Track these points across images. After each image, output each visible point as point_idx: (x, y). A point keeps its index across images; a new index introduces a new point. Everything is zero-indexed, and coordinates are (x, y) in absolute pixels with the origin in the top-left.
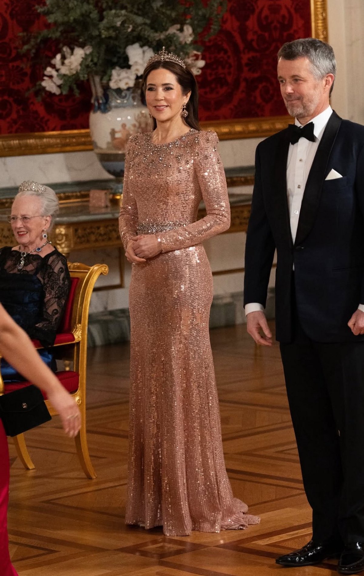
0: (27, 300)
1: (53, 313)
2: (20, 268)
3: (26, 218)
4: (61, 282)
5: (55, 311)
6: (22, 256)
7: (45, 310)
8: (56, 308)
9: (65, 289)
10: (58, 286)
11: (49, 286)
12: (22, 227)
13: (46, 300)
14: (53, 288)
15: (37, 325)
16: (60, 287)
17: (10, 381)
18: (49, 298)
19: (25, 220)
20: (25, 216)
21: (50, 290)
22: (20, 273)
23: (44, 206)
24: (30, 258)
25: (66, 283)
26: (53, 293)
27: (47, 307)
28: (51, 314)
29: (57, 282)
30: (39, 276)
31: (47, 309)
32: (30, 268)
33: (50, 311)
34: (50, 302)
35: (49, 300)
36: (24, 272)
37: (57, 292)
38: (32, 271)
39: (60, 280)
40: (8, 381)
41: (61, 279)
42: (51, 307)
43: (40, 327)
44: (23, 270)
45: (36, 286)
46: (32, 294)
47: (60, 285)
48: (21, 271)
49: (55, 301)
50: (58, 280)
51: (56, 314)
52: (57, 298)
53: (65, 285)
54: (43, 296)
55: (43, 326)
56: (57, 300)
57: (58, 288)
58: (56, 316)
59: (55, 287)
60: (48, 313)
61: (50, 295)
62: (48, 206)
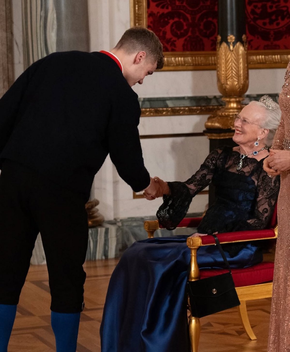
0: (241, 198)
1: (263, 212)
2: (239, 168)
3: (245, 121)
4: (273, 184)
5: (265, 210)
6: (241, 158)
7: (256, 208)
8: (267, 208)
9: (276, 191)
10: (269, 188)
11: (262, 188)
12: (240, 127)
13: (258, 199)
14: (266, 190)
15: (249, 221)
16: (271, 189)
17: (210, 268)
18: (261, 198)
19: (244, 122)
20: (245, 119)
21: (263, 191)
22: (238, 173)
23: (267, 120)
24: (247, 161)
25: (277, 185)
26: (265, 194)
27: (258, 206)
28: (261, 212)
29: (269, 184)
30: (253, 178)
31: (258, 208)
32: (247, 170)
33: (261, 209)
34: (262, 202)
35: (261, 200)
36: (242, 172)
37: (269, 193)
38: (248, 172)
39: (271, 183)
40: (207, 268)
41: (273, 181)
42: (262, 206)
43: (251, 223)
44: (241, 170)
45: (250, 187)
46: (246, 194)
47: (272, 187)
48: (239, 171)
49: (266, 201)
50: (270, 183)
51: (266, 212)
52: (268, 198)
53: (276, 187)
54: (257, 196)
55: (254, 222)
56: (267, 200)
57: (270, 190)
58: (266, 215)
59: (267, 189)
60: (259, 211)
61: (262, 195)
62: (270, 121)
